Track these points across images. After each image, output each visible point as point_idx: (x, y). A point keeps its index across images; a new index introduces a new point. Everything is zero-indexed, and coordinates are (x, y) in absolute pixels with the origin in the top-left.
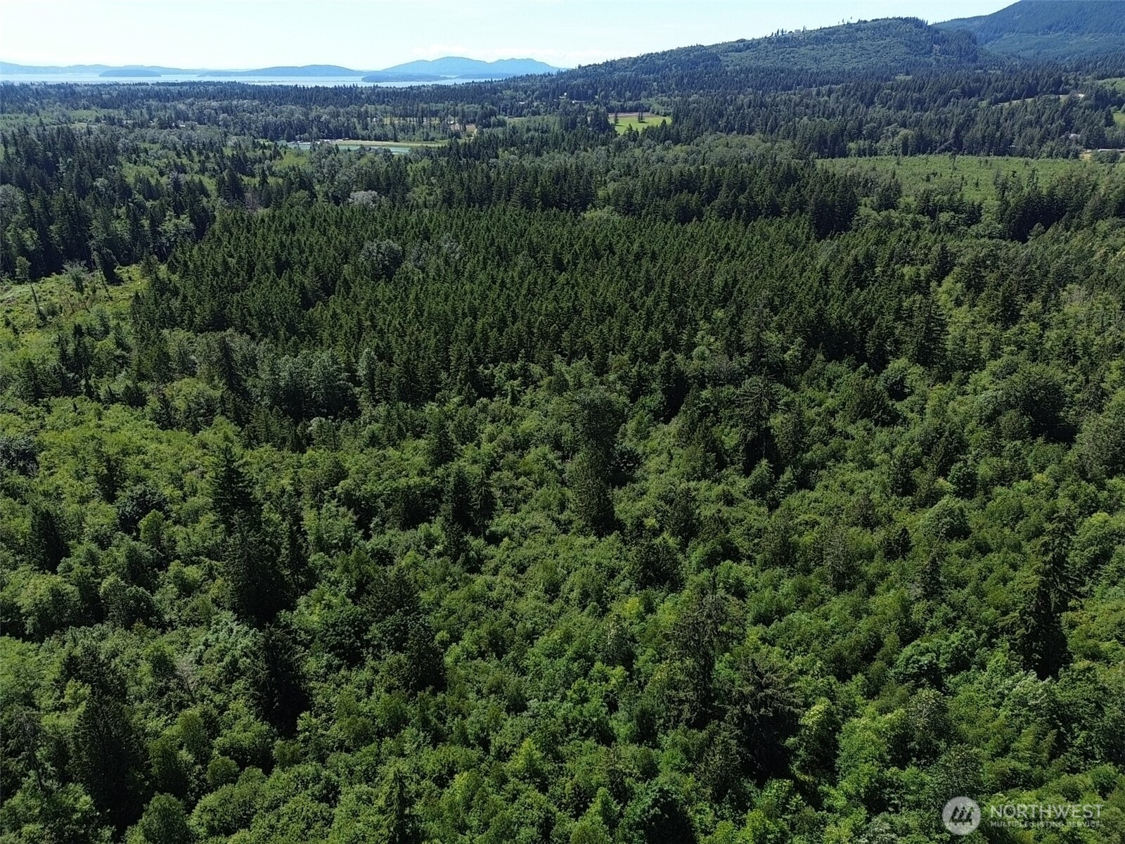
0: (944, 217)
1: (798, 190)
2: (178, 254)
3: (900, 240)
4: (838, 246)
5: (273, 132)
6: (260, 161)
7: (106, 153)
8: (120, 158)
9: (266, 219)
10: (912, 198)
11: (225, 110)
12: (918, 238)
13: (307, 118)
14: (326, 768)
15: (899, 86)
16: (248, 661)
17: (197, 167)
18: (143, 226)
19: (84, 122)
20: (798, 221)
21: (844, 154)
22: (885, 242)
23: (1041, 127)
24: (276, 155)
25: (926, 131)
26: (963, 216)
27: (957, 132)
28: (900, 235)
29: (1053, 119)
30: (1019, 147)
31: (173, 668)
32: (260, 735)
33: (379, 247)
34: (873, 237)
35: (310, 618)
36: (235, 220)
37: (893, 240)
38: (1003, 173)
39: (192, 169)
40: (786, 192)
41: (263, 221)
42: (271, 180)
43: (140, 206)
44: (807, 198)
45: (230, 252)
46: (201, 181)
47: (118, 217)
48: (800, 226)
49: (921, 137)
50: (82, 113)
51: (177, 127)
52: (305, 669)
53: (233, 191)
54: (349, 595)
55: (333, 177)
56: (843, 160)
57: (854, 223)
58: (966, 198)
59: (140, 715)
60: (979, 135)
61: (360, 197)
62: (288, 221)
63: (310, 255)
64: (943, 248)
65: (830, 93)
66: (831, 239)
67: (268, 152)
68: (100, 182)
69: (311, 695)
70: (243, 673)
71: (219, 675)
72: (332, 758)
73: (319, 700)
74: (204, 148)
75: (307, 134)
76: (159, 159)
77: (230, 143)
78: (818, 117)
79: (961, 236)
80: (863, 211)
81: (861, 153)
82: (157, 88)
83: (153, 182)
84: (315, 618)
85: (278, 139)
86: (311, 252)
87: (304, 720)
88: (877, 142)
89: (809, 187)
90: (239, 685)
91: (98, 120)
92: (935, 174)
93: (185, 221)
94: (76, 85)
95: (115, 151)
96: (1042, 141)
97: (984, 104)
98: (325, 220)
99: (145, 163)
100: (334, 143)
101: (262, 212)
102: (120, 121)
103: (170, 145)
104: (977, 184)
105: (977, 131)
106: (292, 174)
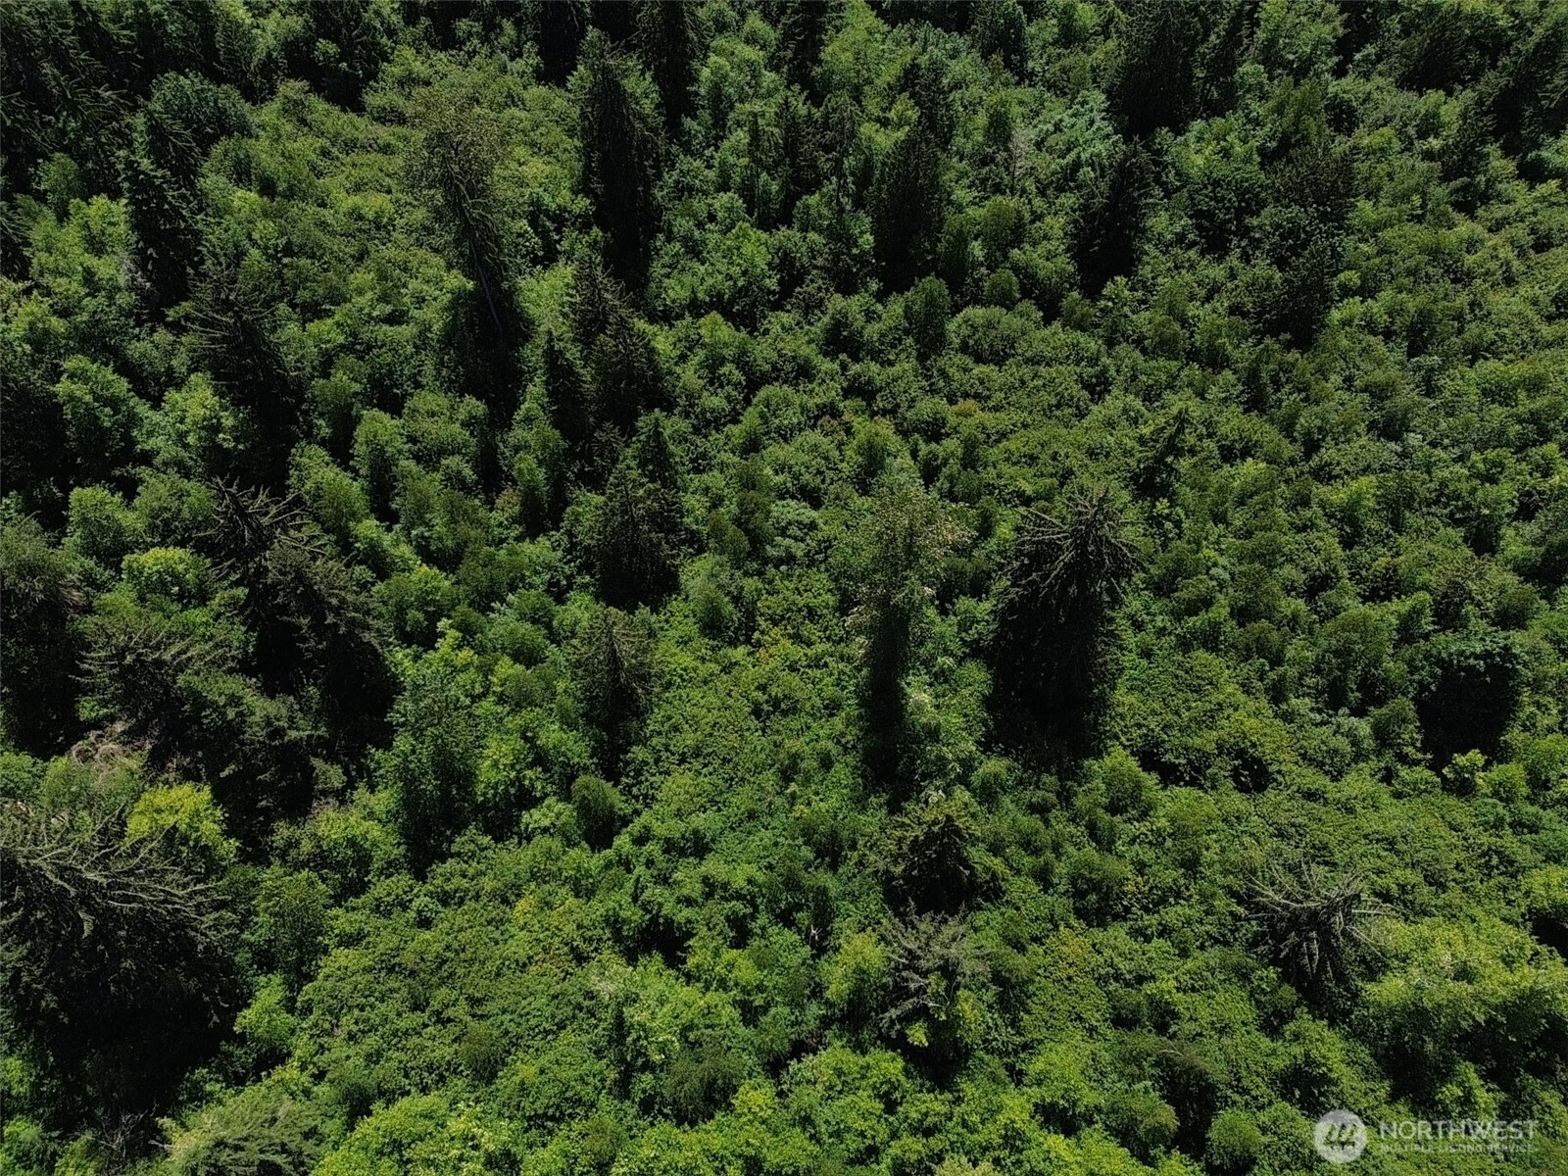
14: (1109, 355)
16: (1092, 175)
31: (1008, 138)
32: (1060, 273)
35: (1193, 157)
52: (1149, 224)
54: (1261, 150)
59: (952, 175)
69: (1140, 260)
70: (1079, 187)
71: (1053, 174)
72: (1122, 349)
73: (1146, 271)
84: (1200, 161)
87: (1118, 285)
90: (1068, 200)
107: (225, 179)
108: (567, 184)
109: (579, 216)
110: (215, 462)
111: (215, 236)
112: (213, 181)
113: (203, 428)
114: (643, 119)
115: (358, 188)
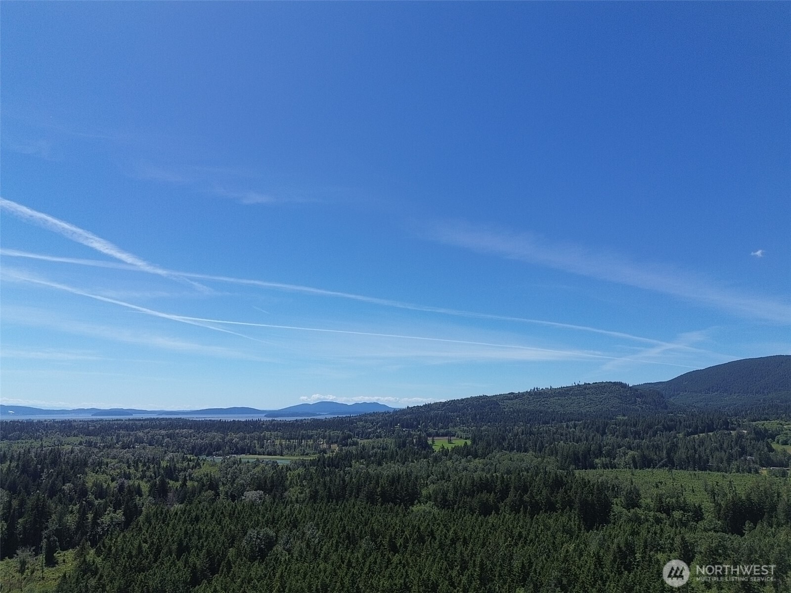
0: (677, 514)
1: (566, 492)
2: (107, 541)
3: (649, 532)
4: (604, 536)
5: (198, 451)
6: (185, 470)
7: (80, 465)
8: (87, 469)
9: (179, 513)
10: (649, 500)
11: (169, 436)
12: (662, 530)
13: (224, 441)
15: (620, 423)
17: (139, 475)
18: (88, 519)
19: (71, 446)
20: (570, 516)
21: (593, 467)
22: (638, 533)
23: (725, 452)
24: (198, 464)
25: (646, 452)
26: (690, 514)
27: (668, 454)
28: (648, 528)
29: (731, 446)
30: (715, 465)
33: (258, 533)
34: (628, 528)
36: (156, 514)
37: (643, 532)
38: (710, 483)
39: (135, 476)
40: (557, 493)
41: (176, 514)
42: (189, 484)
43: (90, 504)
44: (573, 498)
45: (145, 539)
46: (139, 485)
47: (72, 512)
48: (572, 519)
49: (644, 457)
50: (72, 439)
51: (134, 447)
53: (160, 492)
55: (234, 480)
56: (593, 471)
57: (612, 517)
58: (688, 501)
60: (684, 456)
61: (251, 495)
62: (195, 513)
63: (205, 541)
64: (683, 539)
65: (575, 426)
66: (597, 529)
67: (191, 464)
68: (67, 487)
74: (148, 462)
75: (221, 451)
76: (114, 470)
77: (167, 458)
78: (570, 441)
79: (694, 530)
80: (617, 509)
81: (605, 466)
82: (127, 422)
83: (105, 486)
85: (201, 454)
86: (207, 538)
88: (614, 459)
89: (573, 490)
91: (81, 444)
92: (661, 483)
93: (119, 516)
94: (75, 421)
95: (86, 465)
96: (729, 461)
97: (681, 435)
98: (222, 513)
99: (104, 472)
100: (238, 457)
101: (178, 506)
102: (96, 444)
103: (125, 460)
104: (693, 491)
105: (681, 453)
106: (205, 479)
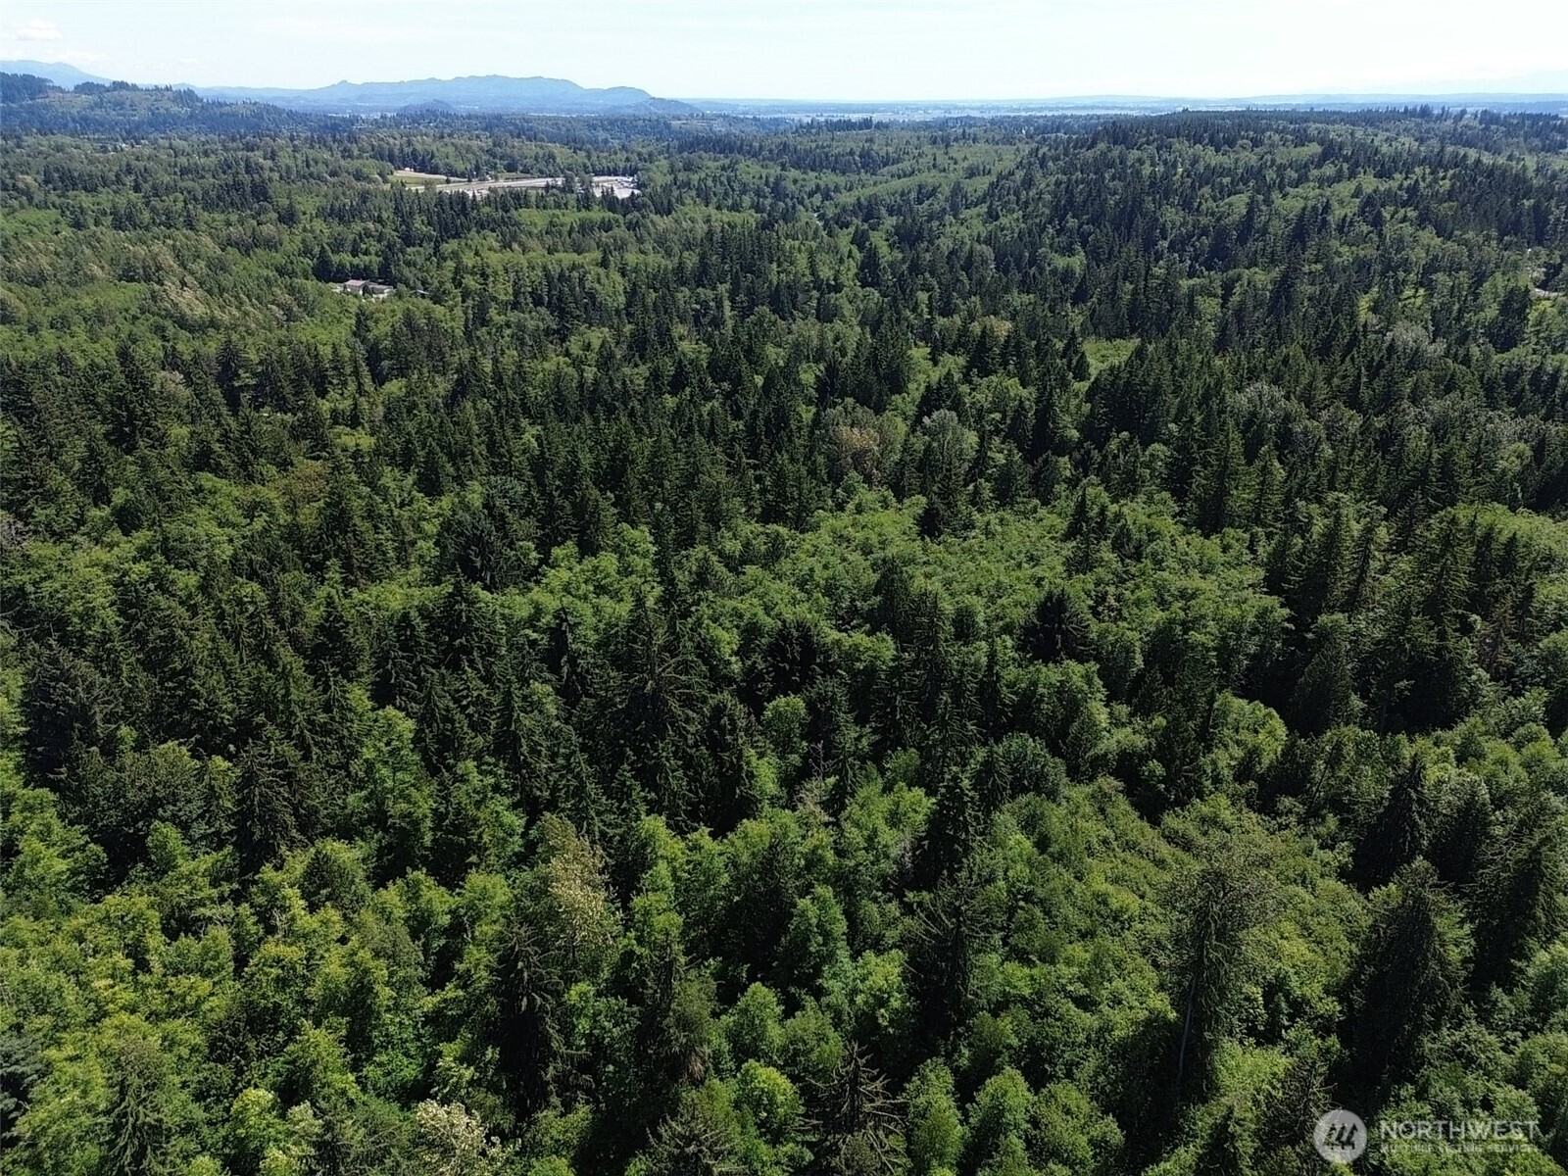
107: (1015, 822)
108: (1324, 980)
109: (1321, 1016)
110: (864, 1030)
111: (981, 857)
112: (1005, 819)
113: (874, 996)
114: (1443, 963)
115: (1116, 881)
